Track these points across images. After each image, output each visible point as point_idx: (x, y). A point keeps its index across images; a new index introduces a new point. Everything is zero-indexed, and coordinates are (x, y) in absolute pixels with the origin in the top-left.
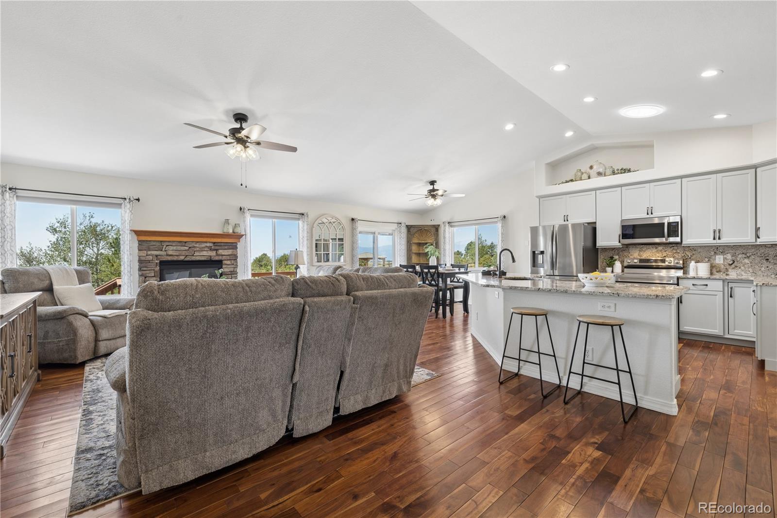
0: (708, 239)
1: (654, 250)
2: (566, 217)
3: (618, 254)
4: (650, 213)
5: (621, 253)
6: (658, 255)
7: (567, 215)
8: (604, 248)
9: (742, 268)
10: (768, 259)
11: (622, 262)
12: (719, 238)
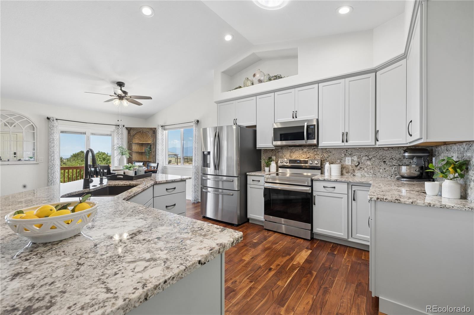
0: (338, 143)
1: (301, 152)
2: (235, 120)
3: (275, 155)
4: (294, 117)
5: (277, 154)
6: (303, 156)
7: (236, 119)
8: (266, 149)
9: (365, 169)
10: (385, 162)
11: (277, 163)
12: (347, 141)
